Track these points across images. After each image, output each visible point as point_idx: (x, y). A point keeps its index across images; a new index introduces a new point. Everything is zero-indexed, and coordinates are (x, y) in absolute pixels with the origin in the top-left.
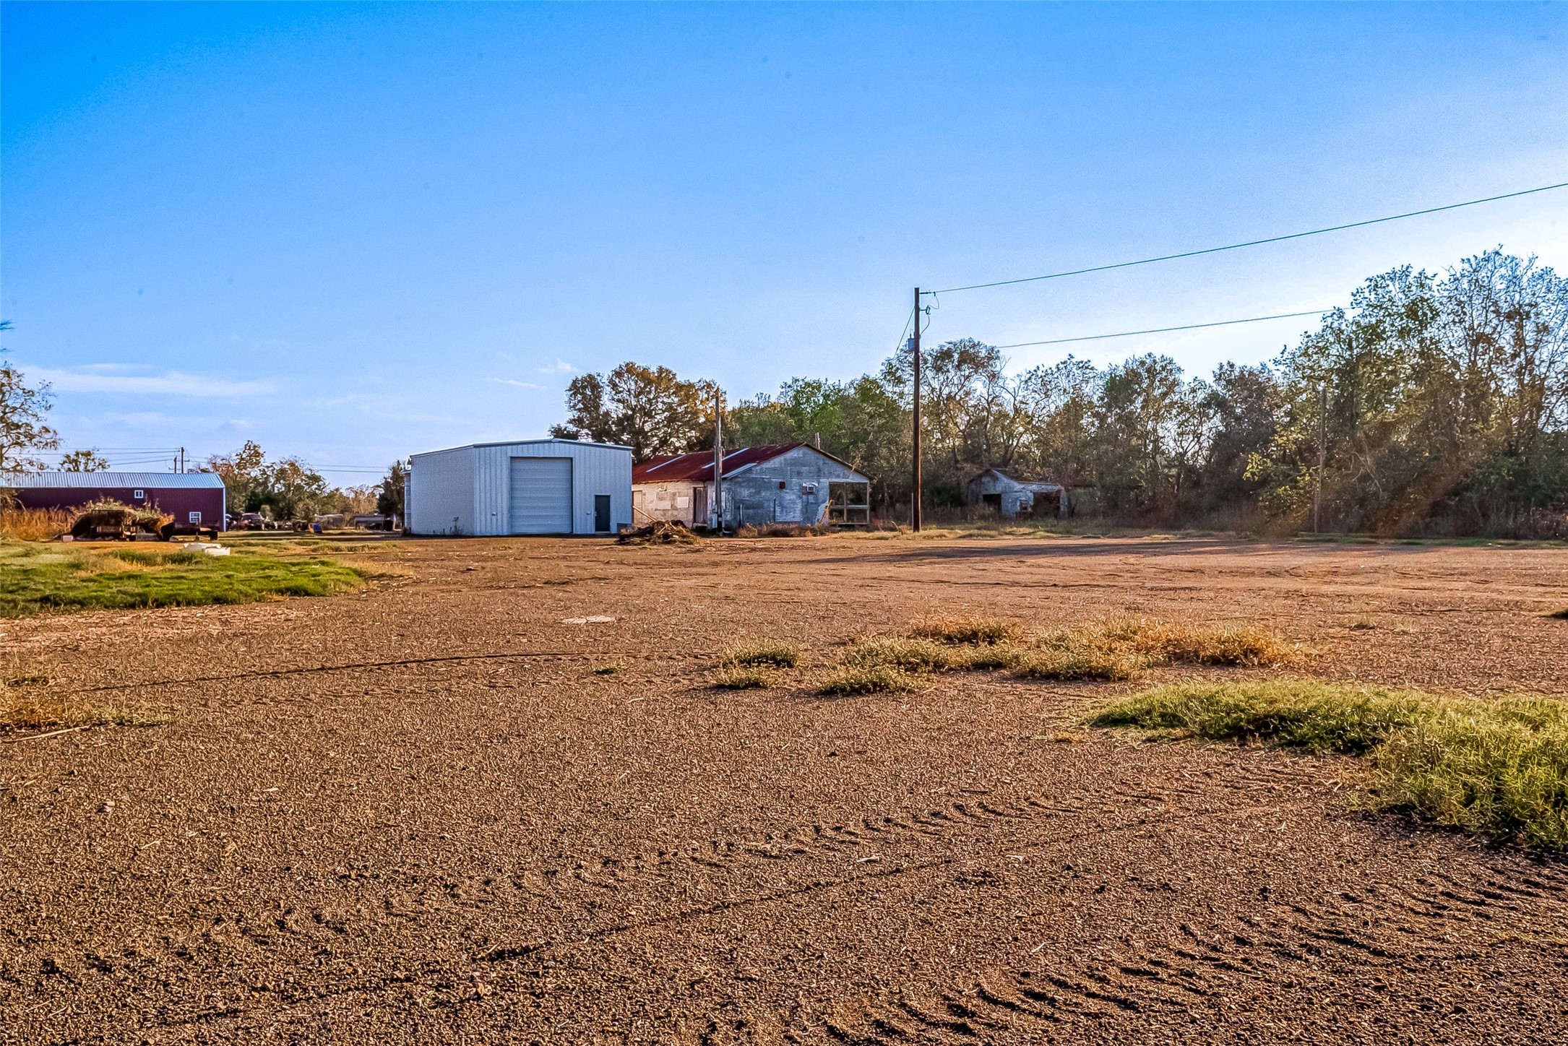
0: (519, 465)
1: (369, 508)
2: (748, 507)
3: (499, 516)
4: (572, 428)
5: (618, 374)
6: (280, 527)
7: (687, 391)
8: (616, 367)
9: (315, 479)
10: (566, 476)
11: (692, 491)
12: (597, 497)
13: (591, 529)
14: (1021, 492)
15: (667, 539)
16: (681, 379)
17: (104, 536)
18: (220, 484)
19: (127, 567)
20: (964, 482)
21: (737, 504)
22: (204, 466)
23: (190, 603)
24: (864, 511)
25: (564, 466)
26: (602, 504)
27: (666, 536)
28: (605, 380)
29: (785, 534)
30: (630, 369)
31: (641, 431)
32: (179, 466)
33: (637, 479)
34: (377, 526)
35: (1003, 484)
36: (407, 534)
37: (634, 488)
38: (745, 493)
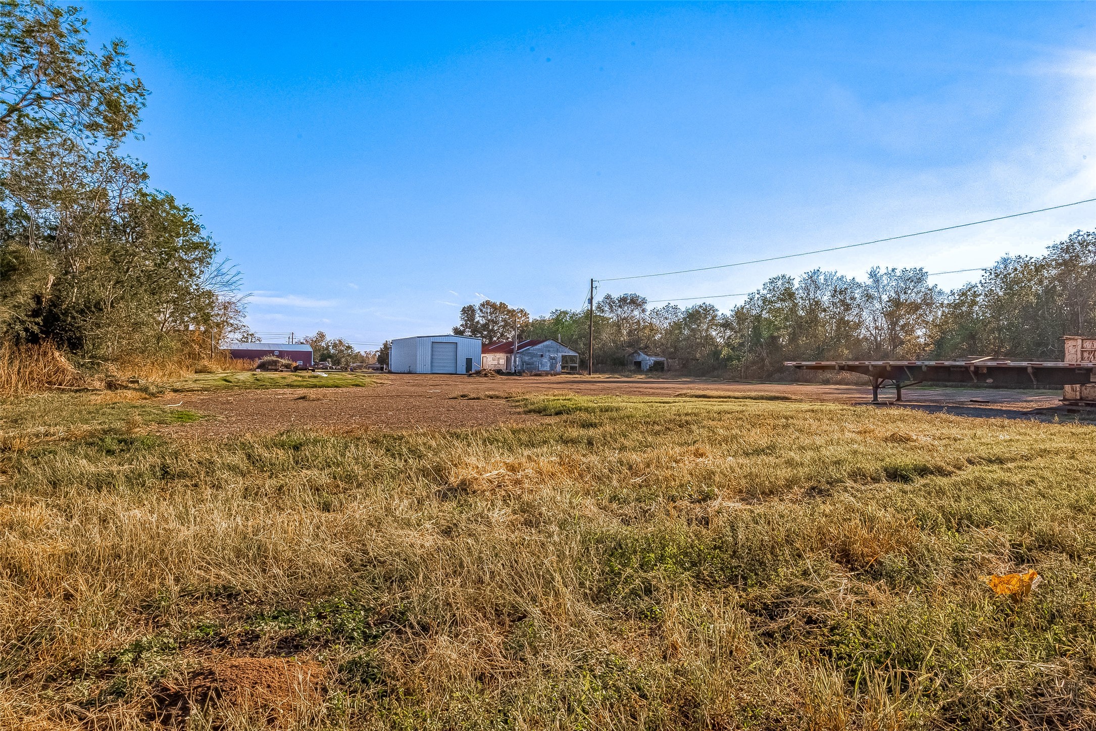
0: (436, 345)
1: (373, 361)
2: (527, 364)
3: (427, 366)
4: (462, 328)
5: (483, 305)
6: (335, 368)
7: (512, 313)
8: (482, 302)
10: (454, 350)
11: (505, 357)
12: (467, 358)
13: (462, 371)
14: (649, 360)
15: (486, 375)
16: (510, 307)
17: (271, 370)
18: (310, 350)
19: (296, 378)
20: (626, 356)
21: (523, 362)
22: (302, 341)
23: (329, 387)
24: (576, 367)
25: (454, 346)
26: (469, 362)
27: (486, 374)
28: (477, 308)
29: (540, 375)
30: (488, 303)
31: (493, 330)
32: (291, 340)
33: (484, 352)
34: (377, 369)
35: (642, 357)
36: (390, 372)
37: (482, 355)
38: (526, 358)
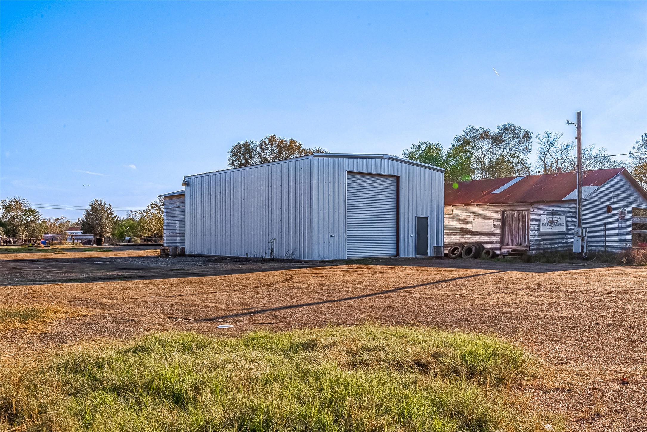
0: (354, 181)
3: (336, 237)
6: (15, 242)
9: (32, 212)
10: (391, 195)
11: (499, 214)
12: (418, 218)
13: (413, 254)
25: (390, 184)
26: (422, 226)
